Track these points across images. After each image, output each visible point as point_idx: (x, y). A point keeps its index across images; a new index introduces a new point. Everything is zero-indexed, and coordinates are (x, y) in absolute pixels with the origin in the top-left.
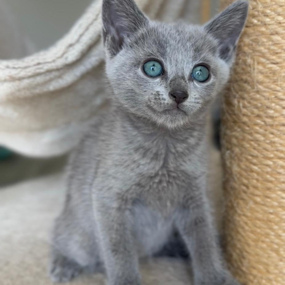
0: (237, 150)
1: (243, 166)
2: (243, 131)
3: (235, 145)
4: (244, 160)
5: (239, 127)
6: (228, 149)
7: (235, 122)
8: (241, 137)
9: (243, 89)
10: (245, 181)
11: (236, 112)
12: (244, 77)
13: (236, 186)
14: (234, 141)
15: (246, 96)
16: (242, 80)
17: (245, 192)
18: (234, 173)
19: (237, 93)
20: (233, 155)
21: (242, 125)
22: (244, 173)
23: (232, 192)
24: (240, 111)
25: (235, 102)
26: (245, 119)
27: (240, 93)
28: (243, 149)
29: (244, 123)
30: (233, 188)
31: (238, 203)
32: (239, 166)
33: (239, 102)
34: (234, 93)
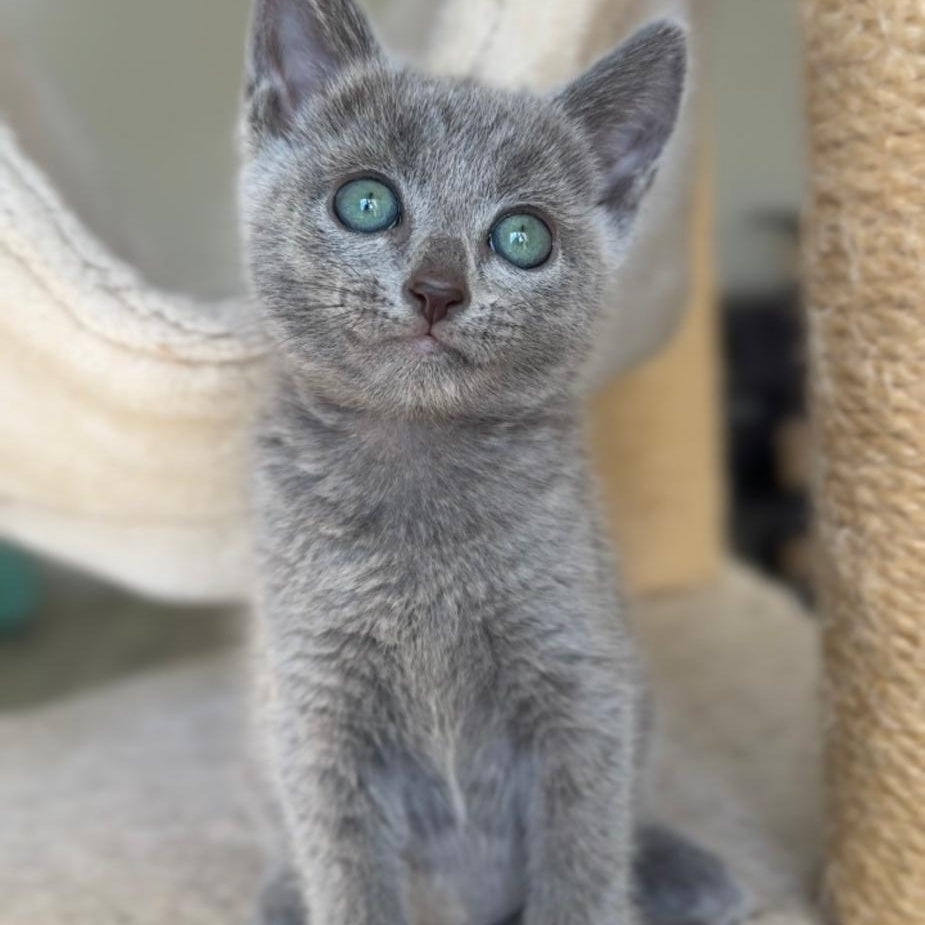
0: (875, 523)
1: (900, 575)
2: (897, 460)
3: (869, 509)
4: (901, 553)
5: (882, 449)
6: (841, 524)
7: (866, 435)
8: (887, 482)
9: (890, 329)
10: (906, 622)
11: (872, 401)
12: (897, 290)
13: (875, 639)
14: (865, 495)
15: (902, 348)
16: (888, 299)
17: (905, 656)
18: (868, 596)
19: (872, 340)
20: (861, 542)
21: (889, 442)
22: (902, 597)
23: (860, 662)
24: (885, 399)
25: (867, 370)
26: (902, 423)
27: (884, 341)
28: (898, 521)
29: (899, 436)
30: (861, 647)
31: (884, 695)
32: (883, 573)
33: (879, 371)
34: (863, 343)
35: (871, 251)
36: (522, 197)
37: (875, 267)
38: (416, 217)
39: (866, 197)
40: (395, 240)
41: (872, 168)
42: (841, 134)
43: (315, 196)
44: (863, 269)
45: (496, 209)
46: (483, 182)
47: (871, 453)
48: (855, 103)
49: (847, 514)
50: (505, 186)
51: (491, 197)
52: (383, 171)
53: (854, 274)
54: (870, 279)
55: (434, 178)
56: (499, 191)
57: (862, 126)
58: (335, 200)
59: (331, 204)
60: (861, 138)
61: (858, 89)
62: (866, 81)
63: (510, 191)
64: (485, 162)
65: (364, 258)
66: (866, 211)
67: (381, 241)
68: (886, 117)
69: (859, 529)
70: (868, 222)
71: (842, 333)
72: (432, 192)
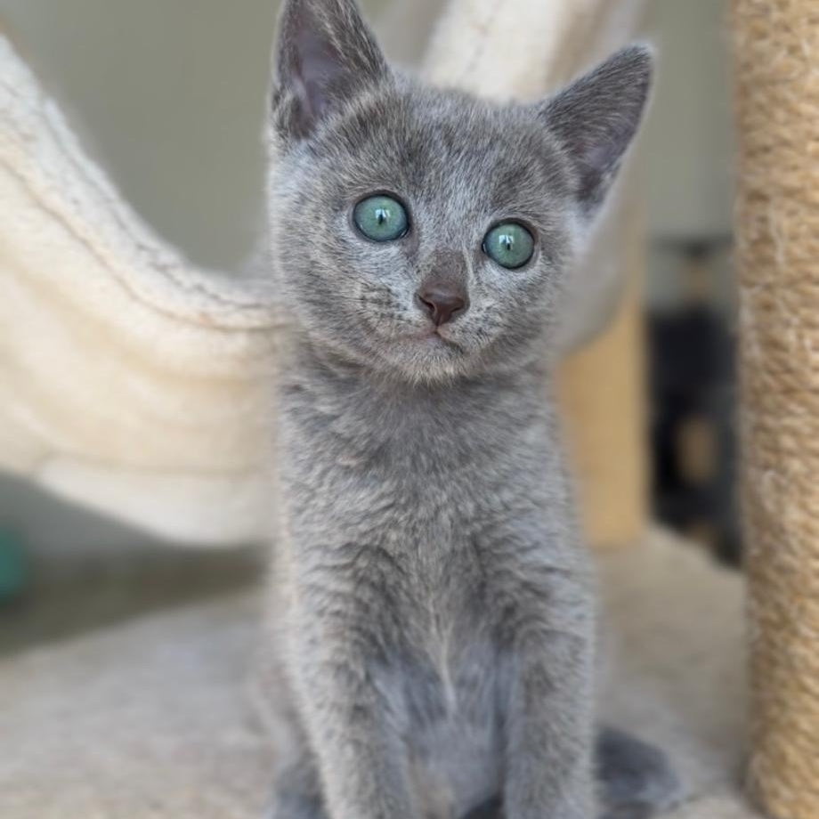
0: (796, 465)
3: (791, 454)
5: (803, 403)
6: (766, 467)
7: (789, 391)
8: (806, 430)
9: (810, 302)
11: (794, 363)
13: (796, 563)
14: (788, 442)
16: (808, 277)
18: (790, 527)
19: (795, 312)
20: (784, 481)
21: (808, 397)
23: (782, 582)
24: (805, 361)
25: (790, 337)
27: (804, 312)
28: (815, 463)
30: (783, 570)
31: (802, 609)
32: (803, 507)
33: (800, 337)
34: (786, 314)
35: (794, 237)
36: (512, 211)
37: (798, 251)
38: (424, 230)
39: (790, 193)
40: (406, 250)
41: (795, 168)
42: (769, 141)
43: (338, 208)
44: (788, 253)
45: (489, 221)
46: (479, 200)
47: (793, 407)
48: (781, 115)
49: (772, 458)
50: (498, 202)
51: (485, 211)
52: (396, 191)
53: (780, 258)
54: (793, 261)
55: (438, 197)
56: (493, 206)
57: (787, 133)
58: (355, 213)
59: (351, 217)
60: (785, 143)
61: (784, 103)
62: (790, 95)
63: (501, 206)
64: (481, 181)
65: (379, 266)
66: (790, 204)
67: (393, 250)
68: (806, 126)
69: (783, 471)
70: (792, 213)
71: (768, 307)
72: (437, 210)
